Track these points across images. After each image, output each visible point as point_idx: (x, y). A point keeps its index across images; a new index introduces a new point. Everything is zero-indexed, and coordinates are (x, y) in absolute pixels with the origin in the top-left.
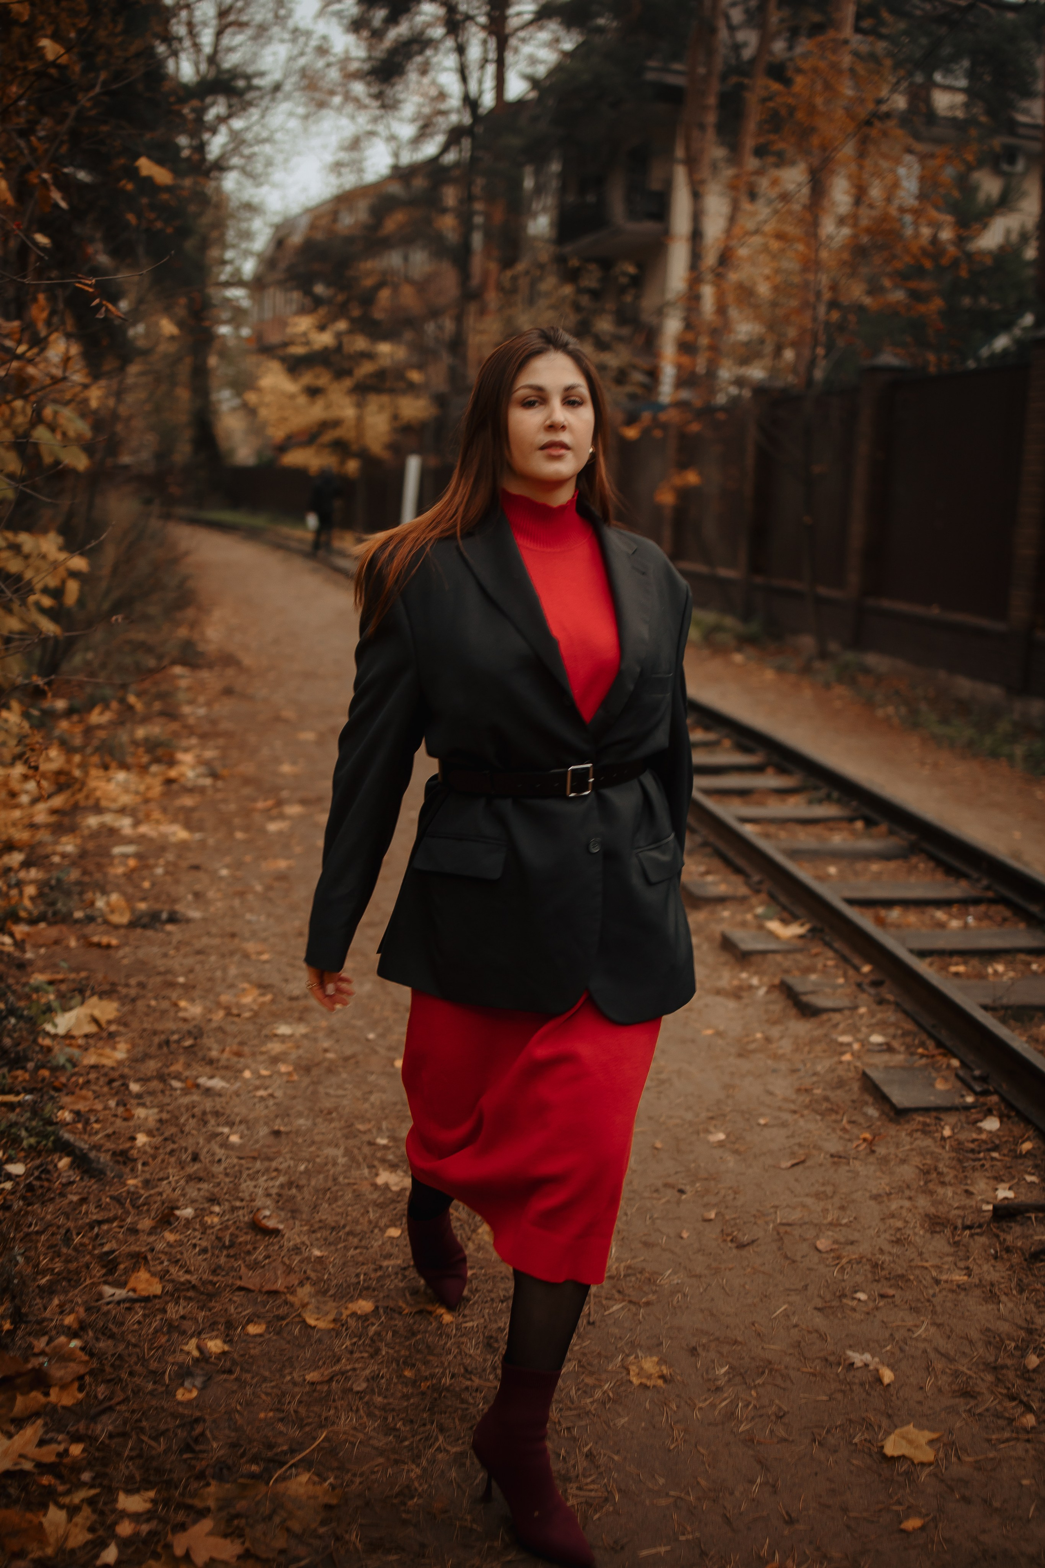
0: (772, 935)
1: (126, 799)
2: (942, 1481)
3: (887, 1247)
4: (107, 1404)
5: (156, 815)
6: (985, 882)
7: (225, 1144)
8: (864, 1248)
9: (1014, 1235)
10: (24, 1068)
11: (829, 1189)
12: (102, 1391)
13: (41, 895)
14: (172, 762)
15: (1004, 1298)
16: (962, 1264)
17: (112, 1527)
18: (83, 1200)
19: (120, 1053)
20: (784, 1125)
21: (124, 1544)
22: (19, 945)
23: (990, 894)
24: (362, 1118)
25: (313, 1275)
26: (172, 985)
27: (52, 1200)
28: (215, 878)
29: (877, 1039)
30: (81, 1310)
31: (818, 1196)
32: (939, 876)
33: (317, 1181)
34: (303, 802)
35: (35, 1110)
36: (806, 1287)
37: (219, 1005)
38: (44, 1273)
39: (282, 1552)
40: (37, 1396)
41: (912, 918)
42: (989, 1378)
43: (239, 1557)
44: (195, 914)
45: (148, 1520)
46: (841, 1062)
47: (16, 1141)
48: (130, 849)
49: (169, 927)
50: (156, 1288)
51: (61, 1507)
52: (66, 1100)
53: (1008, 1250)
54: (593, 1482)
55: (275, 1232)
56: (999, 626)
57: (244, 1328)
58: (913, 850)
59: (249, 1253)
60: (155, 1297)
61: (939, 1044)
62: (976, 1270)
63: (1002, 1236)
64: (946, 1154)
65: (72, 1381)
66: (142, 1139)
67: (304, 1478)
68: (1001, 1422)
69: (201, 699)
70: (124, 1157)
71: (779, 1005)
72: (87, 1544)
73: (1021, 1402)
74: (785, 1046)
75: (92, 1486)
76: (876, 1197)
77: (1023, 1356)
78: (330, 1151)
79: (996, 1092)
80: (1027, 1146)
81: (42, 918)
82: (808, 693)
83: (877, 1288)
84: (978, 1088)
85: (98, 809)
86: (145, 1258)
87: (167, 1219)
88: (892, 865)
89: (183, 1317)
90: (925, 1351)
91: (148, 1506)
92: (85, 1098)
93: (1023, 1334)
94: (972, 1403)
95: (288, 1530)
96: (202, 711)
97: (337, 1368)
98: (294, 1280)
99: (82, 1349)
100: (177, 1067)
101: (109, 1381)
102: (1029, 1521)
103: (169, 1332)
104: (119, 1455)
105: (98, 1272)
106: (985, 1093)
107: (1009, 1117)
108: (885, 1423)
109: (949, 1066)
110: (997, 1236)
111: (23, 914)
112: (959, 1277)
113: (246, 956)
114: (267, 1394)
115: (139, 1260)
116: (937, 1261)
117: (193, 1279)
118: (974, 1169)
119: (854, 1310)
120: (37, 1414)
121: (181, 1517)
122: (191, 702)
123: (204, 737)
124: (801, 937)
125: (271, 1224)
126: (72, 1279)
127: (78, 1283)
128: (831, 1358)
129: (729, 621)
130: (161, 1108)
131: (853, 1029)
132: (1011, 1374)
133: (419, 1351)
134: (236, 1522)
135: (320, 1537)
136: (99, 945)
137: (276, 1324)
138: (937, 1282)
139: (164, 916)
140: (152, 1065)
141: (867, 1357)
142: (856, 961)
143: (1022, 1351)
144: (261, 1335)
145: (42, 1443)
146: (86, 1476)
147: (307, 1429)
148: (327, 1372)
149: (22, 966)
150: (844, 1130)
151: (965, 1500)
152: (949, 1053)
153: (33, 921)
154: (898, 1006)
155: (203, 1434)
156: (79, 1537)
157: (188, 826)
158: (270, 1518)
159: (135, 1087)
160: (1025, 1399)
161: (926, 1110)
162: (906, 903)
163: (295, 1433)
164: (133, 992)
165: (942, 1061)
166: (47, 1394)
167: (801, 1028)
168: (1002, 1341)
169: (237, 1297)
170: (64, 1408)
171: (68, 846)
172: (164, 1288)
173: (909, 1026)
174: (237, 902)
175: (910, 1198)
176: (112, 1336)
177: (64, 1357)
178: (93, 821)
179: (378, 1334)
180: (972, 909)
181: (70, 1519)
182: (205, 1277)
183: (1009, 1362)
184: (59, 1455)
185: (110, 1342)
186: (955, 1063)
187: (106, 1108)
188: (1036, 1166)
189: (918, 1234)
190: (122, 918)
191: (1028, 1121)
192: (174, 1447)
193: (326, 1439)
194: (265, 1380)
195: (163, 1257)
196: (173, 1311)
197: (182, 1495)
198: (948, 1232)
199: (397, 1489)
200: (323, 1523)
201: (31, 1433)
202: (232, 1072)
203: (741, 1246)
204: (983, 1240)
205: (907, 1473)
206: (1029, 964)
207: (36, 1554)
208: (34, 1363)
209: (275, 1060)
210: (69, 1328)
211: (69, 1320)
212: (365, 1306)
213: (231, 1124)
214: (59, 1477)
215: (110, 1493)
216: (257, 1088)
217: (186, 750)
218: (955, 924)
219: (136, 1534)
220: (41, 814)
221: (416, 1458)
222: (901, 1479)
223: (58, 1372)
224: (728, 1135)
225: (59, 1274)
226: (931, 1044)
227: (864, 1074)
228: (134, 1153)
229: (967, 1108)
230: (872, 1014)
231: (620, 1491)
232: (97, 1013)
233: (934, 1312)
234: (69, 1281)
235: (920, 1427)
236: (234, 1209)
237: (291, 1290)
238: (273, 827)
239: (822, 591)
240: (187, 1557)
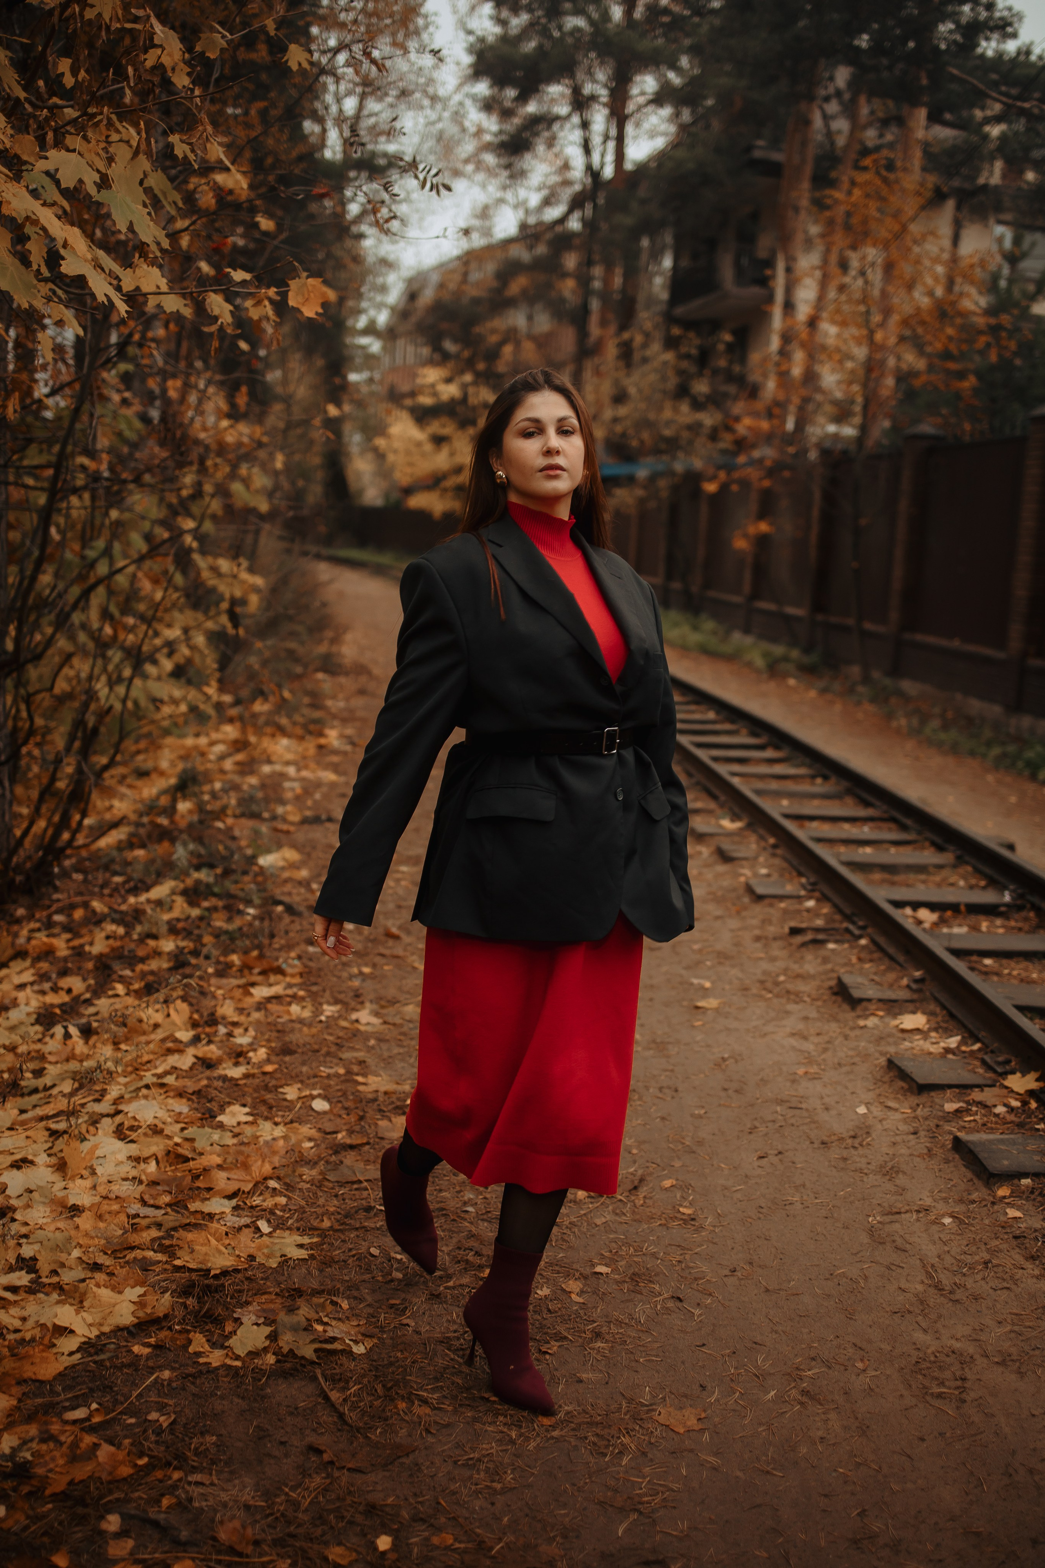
0: (721, 827)
1: (289, 756)
2: (719, 1012)
3: (729, 947)
4: (315, 982)
5: (312, 765)
9: (797, 938)
10: (250, 876)
13: (240, 804)
14: (321, 734)
15: (779, 960)
16: (765, 951)
17: (322, 1013)
21: (328, 1017)
23: (886, 816)
29: (764, 871)
42: (758, 984)
45: (338, 1012)
46: (738, 881)
48: (296, 784)
53: (790, 944)
56: (999, 655)
62: (771, 953)
64: (778, 914)
68: (756, 997)
69: (341, 696)
72: (311, 1015)
73: (769, 991)
75: (311, 1002)
76: (732, 931)
77: (778, 978)
79: (820, 890)
80: (826, 911)
81: (243, 815)
83: (718, 960)
84: (810, 889)
85: (269, 761)
90: (731, 979)
91: (338, 1008)
93: (782, 971)
96: (341, 704)
104: (323, 996)
106: (813, 890)
107: (821, 899)
108: (701, 998)
109: (799, 881)
110: (788, 939)
112: (762, 955)
116: (753, 950)
119: (702, 968)
121: (353, 1012)
122: (334, 697)
123: (345, 721)
124: (741, 829)
129: (795, 654)
131: (752, 867)
132: (769, 983)
134: (379, 1014)
136: (282, 830)
137: (398, 966)
138: (749, 957)
139: (324, 817)
141: (701, 981)
142: (769, 837)
143: (779, 975)
144: (390, 970)
146: (308, 999)
152: (800, 874)
153: (236, 817)
154: (785, 859)
160: (771, 989)
161: (775, 897)
162: (826, 819)
165: (796, 878)
167: (721, 868)
168: (771, 973)
170: (294, 982)
171: (252, 781)
173: (786, 866)
175: (750, 930)
177: (292, 966)
178: (266, 769)
180: (870, 823)
181: (302, 1010)
183: (770, 979)
184: (294, 993)
186: (803, 880)
188: (825, 915)
189: (748, 942)
190: (295, 818)
192: (349, 995)
197: (353, 1007)
198: (763, 941)
204: (780, 941)
215: (320, 1004)
217: (332, 727)
226: (794, 873)
227: (748, 885)
229: (800, 897)
230: (766, 860)
232: (287, 856)
233: (743, 967)
235: (716, 999)
239: (868, 626)
240: (357, 1021)
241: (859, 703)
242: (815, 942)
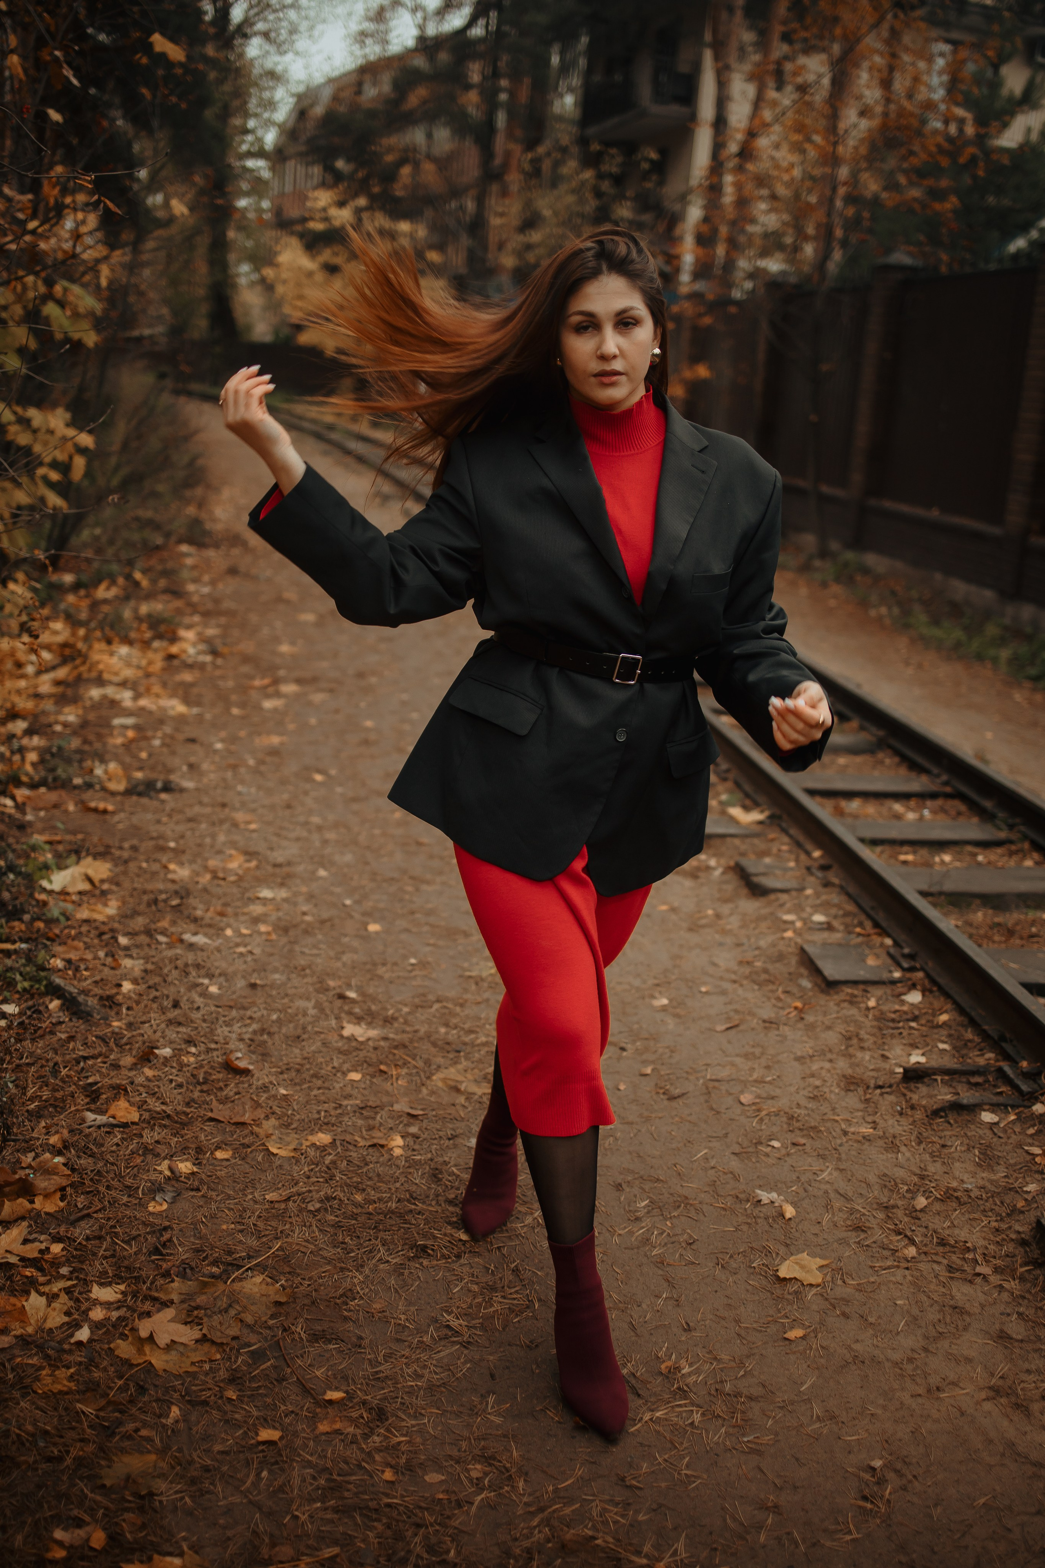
0: (733, 820)
1: (128, 673)
2: (827, 1299)
3: (804, 1102)
4: (86, 1212)
5: (157, 689)
6: (944, 778)
7: (205, 994)
8: (783, 1103)
9: (921, 1095)
10: (21, 920)
11: (757, 1051)
12: (81, 1201)
13: (42, 761)
14: (174, 639)
15: (903, 1149)
16: (870, 1119)
17: (86, 1312)
18: (71, 1038)
19: (111, 909)
20: (724, 993)
21: (96, 1326)
22: (20, 807)
23: (948, 789)
24: (333, 975)
25: (278, 1111)
26: (163, 849)
27: (42, 1037)
28: (210, 751)
29: (819, 918)
30: (65, 1132)
31: (746, 1056)
32: (903, 771)
33: (288, 1029)
34: (299, 681)
35: (29, 958)
36: (726, 1135)
37: (206, 868)
38: (32, 1099)
39: (235, 1338)
40: (23, 1202)
41: (871, 809)
42: (881, 1215)
43: (197, 1341)
44: (189, 784)
45: (118, 1308)
46: (783, 938)
47: (11, 984)
48: (130, 721)
49: (163, 796)
50: (134, 1116)
51: (41, 1294)
52: (58, 949)
53: (913, 1107)
54: (517, 1292)
55: (246, 1072)
56: (995, 531)
57: (212, 1153)
58: (881, 745)
59: (221, 1089)
60: (133, 1123)
61: (876, 925)
62: (881, 1123)
63: (909, 1094)
64: (869, 1023)
65: (55, 1192)
66: (127, 986)
67: (259, 1279)
68: (886, 1253)
69: (206, 578)
70: (110, 1002)
71: (732, 884)
72: (63, 1324)
73: (906, 1236)
74: (734, 922)
75: (70, 1279)
76: (799, 1059)
77: (913, 1198)
78: (301, 1004)
79: (922, 969)
80: (944, 1017)
81: (43, 783)
82: (804, 591)
83: (791, 1138)
84: (905, 965)
85: (100, 682)
86: (126, 1090)
87: (147, 1057)
88: (859, 759)
89: (158, 1142)
90: (826, 1192)
91: (119, 1296)
92: (76, 949)
93: (916, 1179)
94: (863, 1236)
95: (241, 1321)
96: (206, 590)
97: (294, 1190)
98: (260, 1114)
99: (65, 1165)
100: (164, 924)
101: (88, 1193)
102: (898, 1333)
103: (144, 1154)
104: (94, 1254)
105: (82, 1100)
106: (912, 969)
107: (931, 991)
108: (782, 1250)
109: (882, 945)
110: (904, 1095)
111: (24, 779)
112: (866, 1130)
113: (235, 825)
114: (230, 1209)
115: (119, 1091)
116: (847, 1116)
117: (168, 1109)
118: (892, 1036)
119: (767, 1155)
120: (23, 1218)
121: (147, 1306)
122: (195, 581)
123: (206, 614)
124: (760, 823)
125: (242, 1064)
126: (58, 1106)
127: (64, 1109)
128: (742, 1196)
130: (147, 959)
131: (798, 909)
132: (900, 1213)
133: (370, 1179)
134: (196, 1312)
135: (270, 1328)
136: (95, 810)
137: (242, 1150)
138: (845, 1133)
139: (159, 785)
140: (140, 922)
141: (774, 1195)
142: (809, 846)
143: (913, 1193)
144: (227, 1160)
145: (26, 1241)
146: (64, 1271)
147: (264, 1239)
148: (285, 1193)
149: (22, 827)
150: (779, 999)
151: (845, 1315)
152: (884, 933)
153: (33, 786)
154: (843, 889)
155: (170, 1240)
156: (56, 1319)
157: (187, 701)
158: (226, 1311)
159: (123, 941)
160: (909, 1233)
161: (855, 983)
162: (866, 795)
163: (253, 1242)
164: (126, 854)
165: (877, 940)
166: (32, 1202)
167: (750, 906)
168: (896, 1184)
169: (209, 1127)
170: (47, 1214)
171: (71, 715)
172: (141, 1115)
173: (851, 907)
174: (229, 774)
175: (831, 1061)
176: (92, 1155)
177: (48, 1171)
179: (334, 1162)
180: (929, 803)
181: (49, 1305)
182: (179, 1108)
183: (900, 1203)
184: (41, 1252)
185: (90, 1160)
186: (889, 942)
187: (96, 958)
188: (950, 1036)
189: (833, 1091)
190: (119, 786)
191: (947, 995)
192: (144, 1250)
193: (281, 1249)
194: (229, 1197)
195: (141, 1089)
196: (149, 1137)
197: (149, 1289)
198: (860, 1090)
199: (341, 1291)
200: (272, 1317)
201: (16, 1233)
202: (215, 930)
203: (672, 1098)
204: (892, 1098)
205: (796, 1292)
206: (975, 855)
207: (19, 1332)
208: (21, 1174)
209: (256, 920)
210: (54, 1147)
211: (54, 1140)
212: (323, 1138)
213: (211, 976)
214: (41, 1270)
215: (86, 1284)
216: (237, 945)
217: (189, 627)
218: (911, 816)
219: (107, 1319)
220: (45, 685)
221: (360, 1267)
222: (790, 1297)
223: (42, 1183)
224: (671, 1000)
225: (46, 1101)
226: (868, 924)
227: (803, 951)
228: (120, 998)
229: (893, 982)
230: (817, 895)
231: (540, 1300)
232: (91, 872)
233: (839, 1159)
234: (55, 1107)
235: (813, 1255)
236: (209, 1050)
237: (257, 1122)
238: (268, 704)
239: (825, 489)
240: (151, 1338)
241: (824, 585)
242: (957, 1107)
